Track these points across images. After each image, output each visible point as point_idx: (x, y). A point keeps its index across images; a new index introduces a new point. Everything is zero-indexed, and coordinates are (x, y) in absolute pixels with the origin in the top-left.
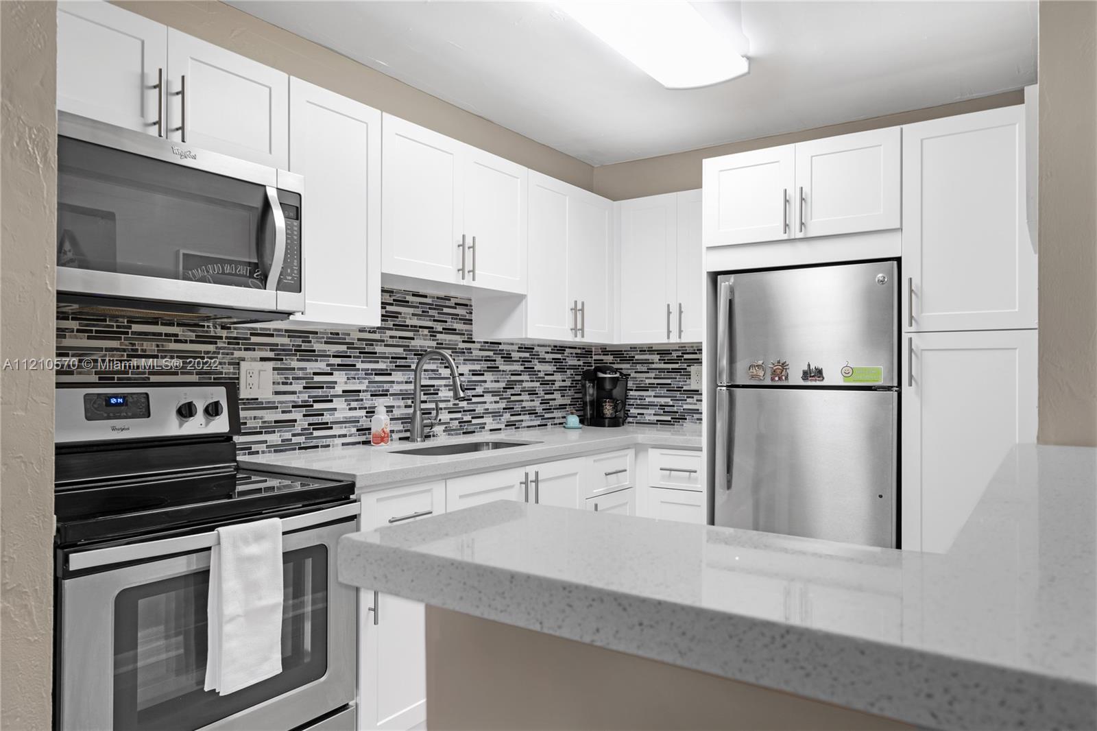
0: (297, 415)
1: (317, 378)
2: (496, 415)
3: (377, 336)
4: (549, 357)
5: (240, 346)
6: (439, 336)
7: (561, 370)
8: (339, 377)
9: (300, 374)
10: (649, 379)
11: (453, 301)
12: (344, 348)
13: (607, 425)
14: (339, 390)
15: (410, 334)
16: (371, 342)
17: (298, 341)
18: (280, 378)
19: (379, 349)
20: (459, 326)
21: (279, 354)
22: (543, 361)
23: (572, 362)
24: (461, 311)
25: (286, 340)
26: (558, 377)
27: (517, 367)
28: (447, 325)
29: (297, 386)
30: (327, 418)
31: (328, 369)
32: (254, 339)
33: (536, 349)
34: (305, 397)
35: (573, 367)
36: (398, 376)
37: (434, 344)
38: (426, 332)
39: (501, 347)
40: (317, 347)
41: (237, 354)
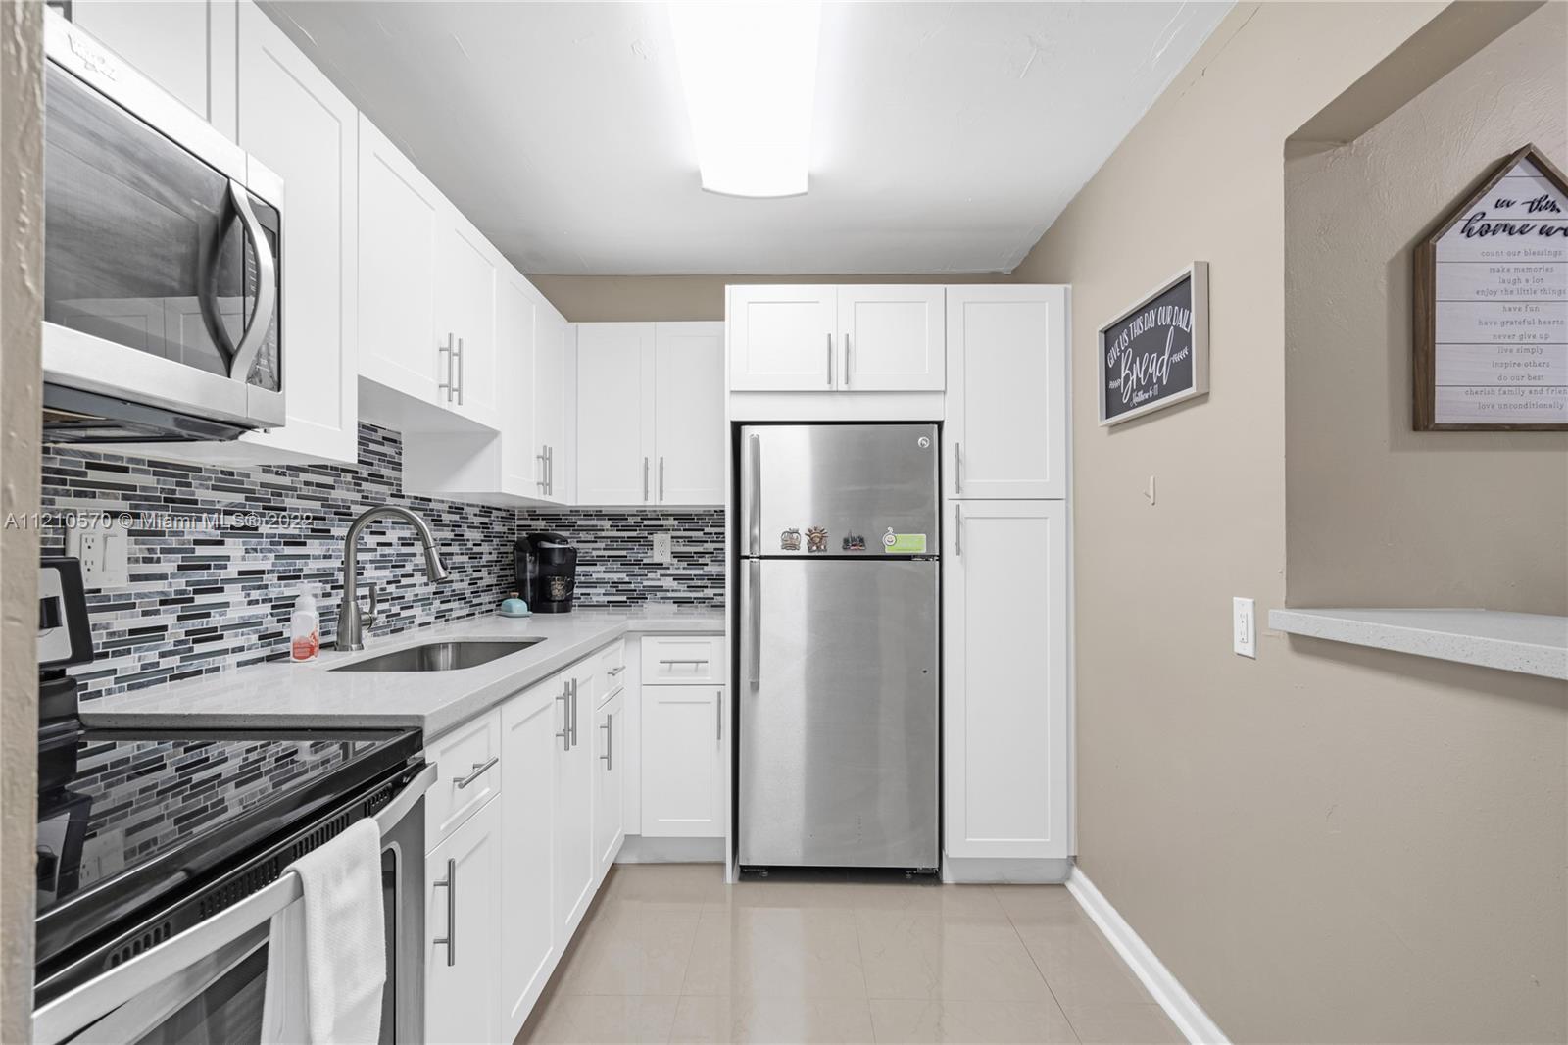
0: (168, 617)
1: (201, 551)
2: (426, 601)
3: (286, 481)
4: (478, 520)
5: (67, 488)
6: (365, 486)
7: (488, 539)
8: (234, 548)
9: (174, 542)
10: (598, 550)
11: (381, 434)
12: (240, 498)
13: (555, 610)
14: (232, 571)
15: (329, 480)
16: (279, 491)
17: (170, 483)
18: (140, 551)
19: (290, 502)
20: (386, 472)
21: (139, 502)
22: (472, 527)
23: (498, 528)
24: (388, 449)
25: (149, 481)
26: (485, 548)
27: (448, 535)
28: (374, 470)
29: (168, 566)
30: (216, 620)
31: (217, 535)
32: (94, 476)
33: (465, 508)
34: (180, 584)
35: (500, 536)
36: (314, 547)
37: (358, 497)
38: (349, 477)
39: (432, 505)
40: (202, 494)
41: (61, 502)
